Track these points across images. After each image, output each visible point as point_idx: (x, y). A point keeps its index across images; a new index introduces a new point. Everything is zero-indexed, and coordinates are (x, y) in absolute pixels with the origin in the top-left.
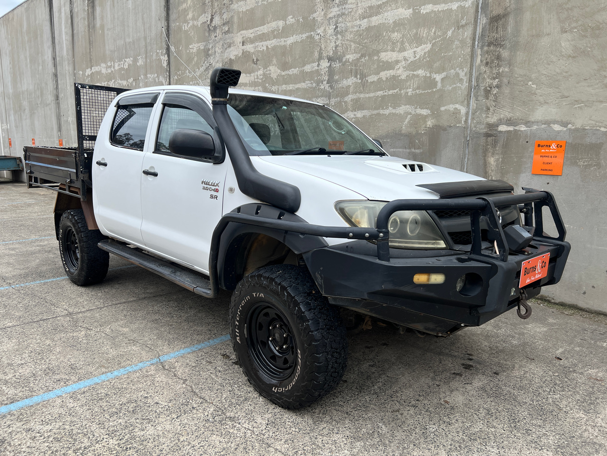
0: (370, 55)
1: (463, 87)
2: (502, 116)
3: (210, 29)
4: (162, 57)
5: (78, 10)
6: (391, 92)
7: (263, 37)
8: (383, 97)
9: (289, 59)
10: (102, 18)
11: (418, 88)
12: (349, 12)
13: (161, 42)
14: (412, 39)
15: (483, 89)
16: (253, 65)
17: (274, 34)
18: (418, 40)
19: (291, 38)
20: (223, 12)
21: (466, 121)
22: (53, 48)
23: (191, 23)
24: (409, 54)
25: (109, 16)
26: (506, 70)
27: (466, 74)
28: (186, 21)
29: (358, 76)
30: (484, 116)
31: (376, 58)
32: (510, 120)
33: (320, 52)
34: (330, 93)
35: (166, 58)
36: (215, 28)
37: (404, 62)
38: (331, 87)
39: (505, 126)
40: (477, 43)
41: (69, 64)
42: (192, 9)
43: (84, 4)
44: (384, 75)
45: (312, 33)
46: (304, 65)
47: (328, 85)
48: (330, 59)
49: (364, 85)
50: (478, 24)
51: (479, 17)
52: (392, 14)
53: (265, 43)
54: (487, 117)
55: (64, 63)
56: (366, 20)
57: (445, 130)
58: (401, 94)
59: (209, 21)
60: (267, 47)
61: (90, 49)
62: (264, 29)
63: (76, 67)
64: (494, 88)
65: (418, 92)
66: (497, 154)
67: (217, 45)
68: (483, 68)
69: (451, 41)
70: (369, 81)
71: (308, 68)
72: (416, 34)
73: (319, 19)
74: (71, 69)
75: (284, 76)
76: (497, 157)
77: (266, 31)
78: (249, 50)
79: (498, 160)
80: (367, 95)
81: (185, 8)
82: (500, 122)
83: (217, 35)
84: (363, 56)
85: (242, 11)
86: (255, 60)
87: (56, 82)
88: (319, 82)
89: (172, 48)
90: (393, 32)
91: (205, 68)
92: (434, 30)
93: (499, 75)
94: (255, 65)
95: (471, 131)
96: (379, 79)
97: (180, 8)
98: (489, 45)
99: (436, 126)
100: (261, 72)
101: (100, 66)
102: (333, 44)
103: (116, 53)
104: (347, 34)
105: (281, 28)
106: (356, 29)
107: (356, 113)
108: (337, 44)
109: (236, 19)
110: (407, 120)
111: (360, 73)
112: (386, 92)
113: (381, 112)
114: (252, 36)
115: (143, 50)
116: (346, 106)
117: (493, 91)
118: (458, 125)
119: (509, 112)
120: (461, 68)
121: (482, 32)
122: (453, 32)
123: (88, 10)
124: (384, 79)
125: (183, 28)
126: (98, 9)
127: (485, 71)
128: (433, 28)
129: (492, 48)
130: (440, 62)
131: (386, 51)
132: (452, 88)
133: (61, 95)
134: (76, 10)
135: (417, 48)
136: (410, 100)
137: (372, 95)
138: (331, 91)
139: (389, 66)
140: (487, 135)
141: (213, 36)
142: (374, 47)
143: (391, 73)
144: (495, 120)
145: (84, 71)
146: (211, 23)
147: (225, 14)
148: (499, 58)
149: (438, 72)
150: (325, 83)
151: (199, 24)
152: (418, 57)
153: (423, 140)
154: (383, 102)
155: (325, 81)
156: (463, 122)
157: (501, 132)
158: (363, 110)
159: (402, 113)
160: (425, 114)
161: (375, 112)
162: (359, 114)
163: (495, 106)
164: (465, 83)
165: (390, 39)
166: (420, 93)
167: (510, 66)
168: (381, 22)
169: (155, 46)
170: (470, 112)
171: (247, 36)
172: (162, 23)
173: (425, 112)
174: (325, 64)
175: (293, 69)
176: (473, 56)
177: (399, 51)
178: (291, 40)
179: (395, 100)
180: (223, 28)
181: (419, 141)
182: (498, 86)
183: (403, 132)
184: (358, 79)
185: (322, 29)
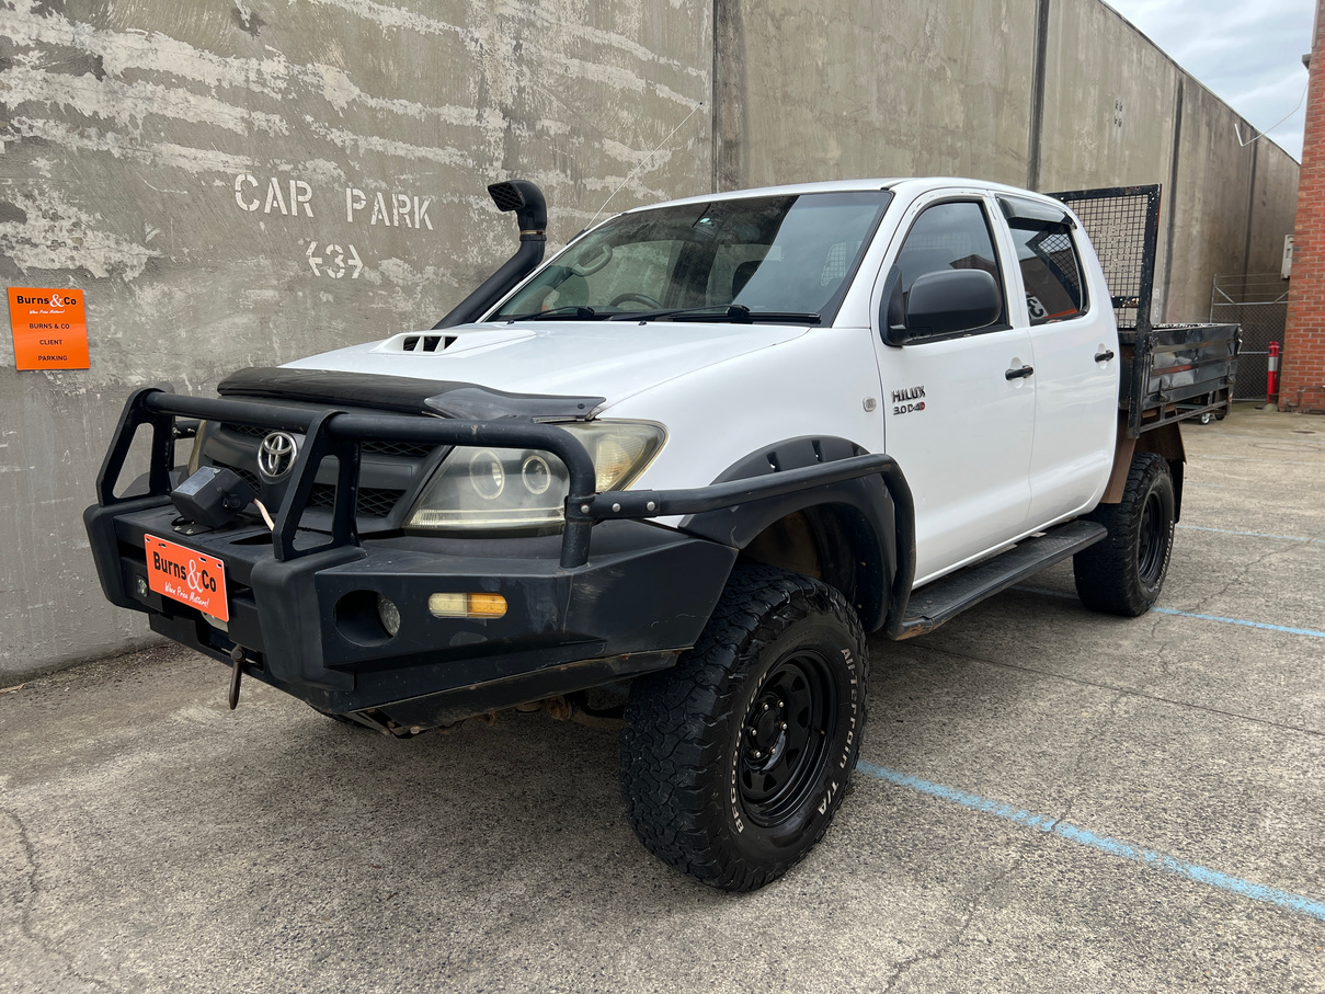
0: (586, 136)
12: (543, 26)
18: (654, 138)
31: (597, 145)
33: (482, 86)
37: (639, 169)
45: (458, 29)
46: (440, 103)
47: (506, 172)
48: (506, 113)
49: (580, 193)
52: (619, 74)
56: (577, 62)
70: (588, 187)
71: (451, 114)
72: (653, 126)
75: (372, 109)
86: (246, 17)
90: (622, 108)
92: (672, 130)
94: (247, 35)
96: (603, 187)
100: (275, 67)
102: (511, 81)
104: (542, 72)
106: (558, 70)
108: (521, 84)
128: (671, 126)
131: (613, 139)
135: (654, 150)
139: (618, 168)
142: (593, 122)
143: (623, 182)
152: (656, 167)
155: (497, 159)
165: (617, 119)
174: (495, 121)
175: (404, 102)
177: (631, 147)
184: (569, 178)
185: (485, 32)
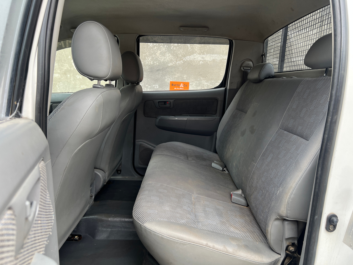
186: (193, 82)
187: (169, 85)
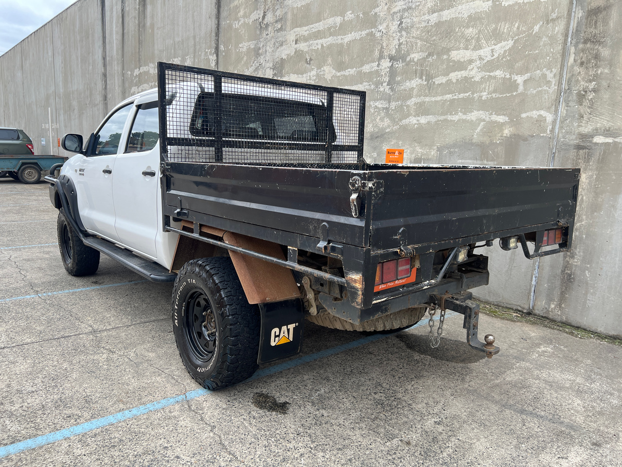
0: (439, 54)
1: (551, 91)
2: (599, 125)
3: (261, 27)
4: (211, 57)
5: (129, 9)
6: (461, 96)
7: (318, 35)
8: (452, 101)
9: (346, 59)
10: (152, 17)
11: (495, 91)
12: (416, 6)
13: (211, 41)
14: (490, 36)
15: (576, 93)
16: (306, 65)
17: (331, 31)
18: (498, 37)
19: (349, 35)
20: (276, 8)
21: (552, 131)
22: (104, 48)
23: (242, 21)
24: (485, 52)
25: (159, 14)
26: (606, 71)
27: (555, 76)
28: (237, 19)
29: (424, 78)
30: (576, 124)
31: (445, 57)
32: (609, 130)
33: (381, 50)
34: (390, 96)
35: (215, 57)
36: (267, 25)
37: (478, 62)
38: (392, 89)
39: (603, 137)
40: (569, 39)
41: (118, 64)
42: (243, 6)
43: (135, 3)
44: (454, 76)
45: (373, 30)
46: (362, 65)
47: (388, 87)
48: (392, 58)
49: (430, 88)
50: (572, 18)
51: (574, 10)
52: (468, 7)
53: (320, 41)
54: (579, 126)
55: (113, 62)
56: (436, 14)
57: (525, 140)
58: (473, 98)
59: (261, 19)
60: (322, 45)
61: (139, 49)
62: (320, 26)
63: (125, 68)
64: (591, 92)
65: (494, 96)
66: (591, 170)
67: (268, 44)
68: (577, 69)
69: (538, 37)
70: (436, 83)
71: (366, 68)
72: (496, 29)
73: (382, 14)
74: (120, 68)
75: (339, 77)
76: (590, 174)
77: (321, 28)
78: (302, 49)
79: (592, 176)
80: (433, 99)
81: (237, 5)
82: (596, 132)
83: (269, 33)
84: (430, 55)
85: (297, 7)
86: (308, 60)
87: (105, 82)
88: (378, 84)
89: (222, 47)
90: (468, 27)
91: (254, 69)
92: (517, 24)
93: (596, 77)
94: (308, 65)
95: (558, 141)
96: (448, 80)
97: (232, 5)
98: (585, 42)
99: (515, 135)
100: (314, 73)
101: (148, 66)
102: (396, 42)
103: (165, 52)
104: (413, 30)
105: (338, 25)
106: (423, 24)
107: (419, 118)
108: (401, 41)
109: (289, 16)
110: (479, 128)
111: (426, 73)
112: (455, 95)
113: (449, 117)
114: (306, 34)
115: (192, 50)
116: (408, 110)
117: (589, 96)
118: (542, 135)
119: (608, 121)
120: (550, 69)
121: (577, 27)
122: (541, 27)
123: (139, 8)
124: (454, 81)
125: (234, 26)
126: (149, 8)
127: (580, 72)
128: (516, 22)
129: (588, 45)
130: (523, 61)
131: (458, 49)
132: (537, 92)
133: (109, 96)
134: (127, 9)
135: (495, 45)
136: (484, 105)
137: (439, 98)
138: (391, 94)
139: (460, 66)
140: (579, 147)
141: (265, 35)
142: (444, 45)
143: (463, 73)
144: (590, 130)
145: (132, 71)
146: (263, 20)
147: (278, 10)
148: (597, 57)
149: (520, 72)
150: (385, 84)
151: (251, 21)
152: (496, 55)
153: (498, 151)
154: (452, 106)
155: (385, 82)
156: (548, 131)
157: (596, 144)
158: (428, 115)
159: (474, 119)
160: (501, 121)
161: (442, 118)
162: (423, 120)
163: (590, 114)
164: (553, 86)
165: (463, 36)
166: (497, 97)
167: (611, 66)
168: (453, 16)
169: (204, 45)
170: (558, 120)
171: (301, 33)
172: (212, 21)
173: (501, 119)
174: (386, 64)
175: (349, 70)
176: (564, 54)
177: (473, 50)
178: (348, 38)
179: (466, 105)
180: (276, 25)
181: (493, 152)
182: (594, 90)
183: (474, 141)
184: (424, 81)
185: (385, 25)
186: (407, 149)
187: (386, 153)
